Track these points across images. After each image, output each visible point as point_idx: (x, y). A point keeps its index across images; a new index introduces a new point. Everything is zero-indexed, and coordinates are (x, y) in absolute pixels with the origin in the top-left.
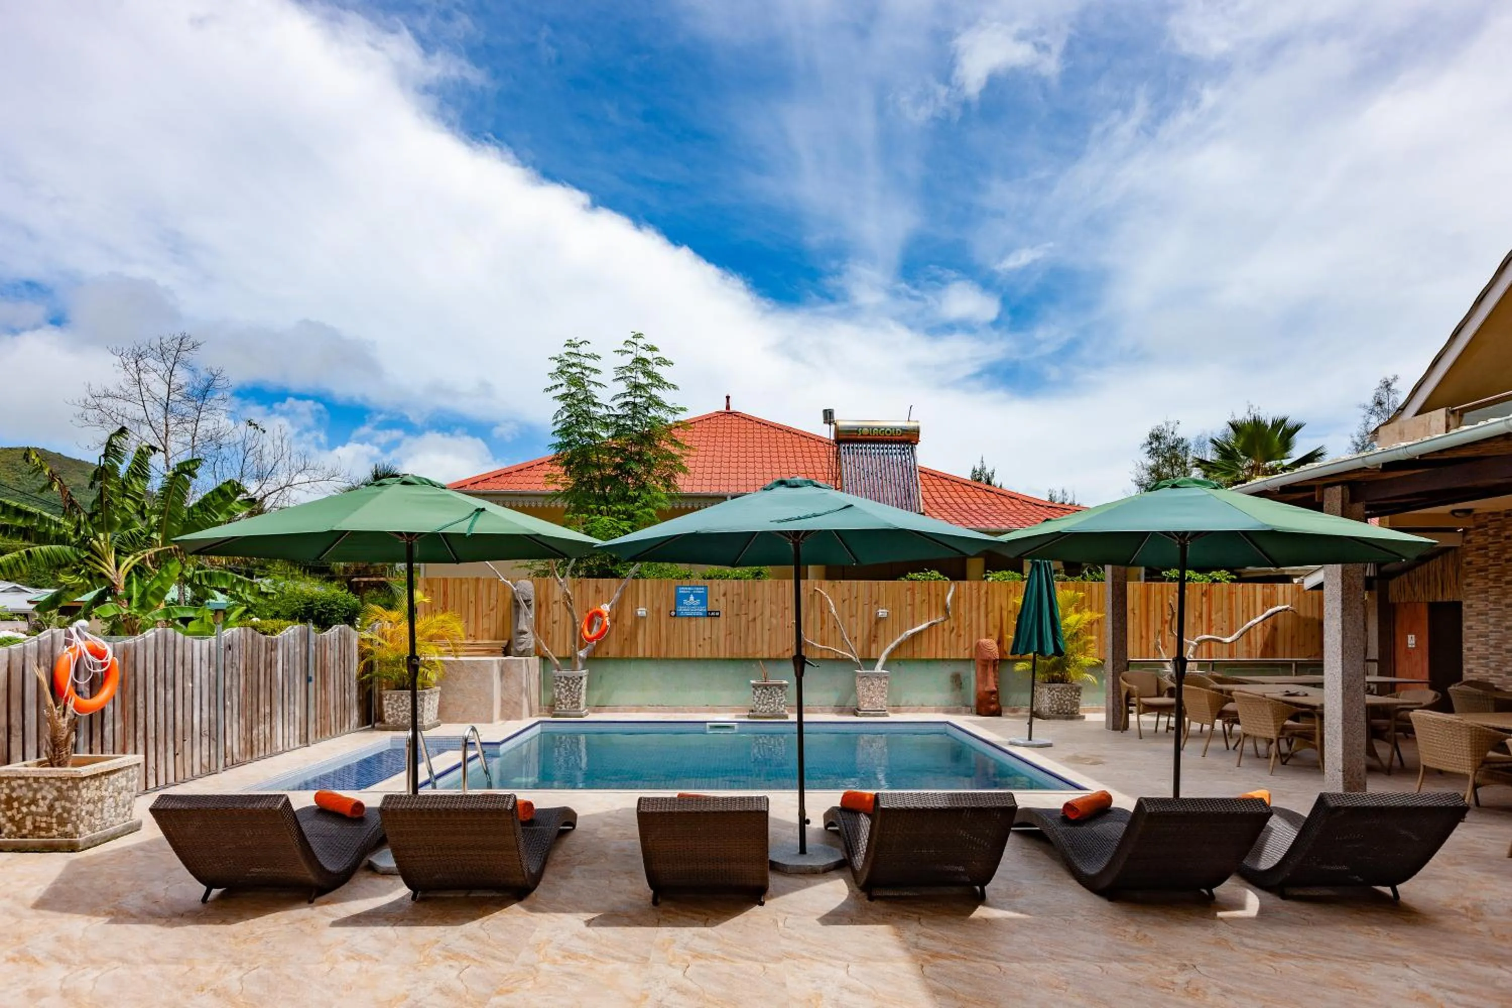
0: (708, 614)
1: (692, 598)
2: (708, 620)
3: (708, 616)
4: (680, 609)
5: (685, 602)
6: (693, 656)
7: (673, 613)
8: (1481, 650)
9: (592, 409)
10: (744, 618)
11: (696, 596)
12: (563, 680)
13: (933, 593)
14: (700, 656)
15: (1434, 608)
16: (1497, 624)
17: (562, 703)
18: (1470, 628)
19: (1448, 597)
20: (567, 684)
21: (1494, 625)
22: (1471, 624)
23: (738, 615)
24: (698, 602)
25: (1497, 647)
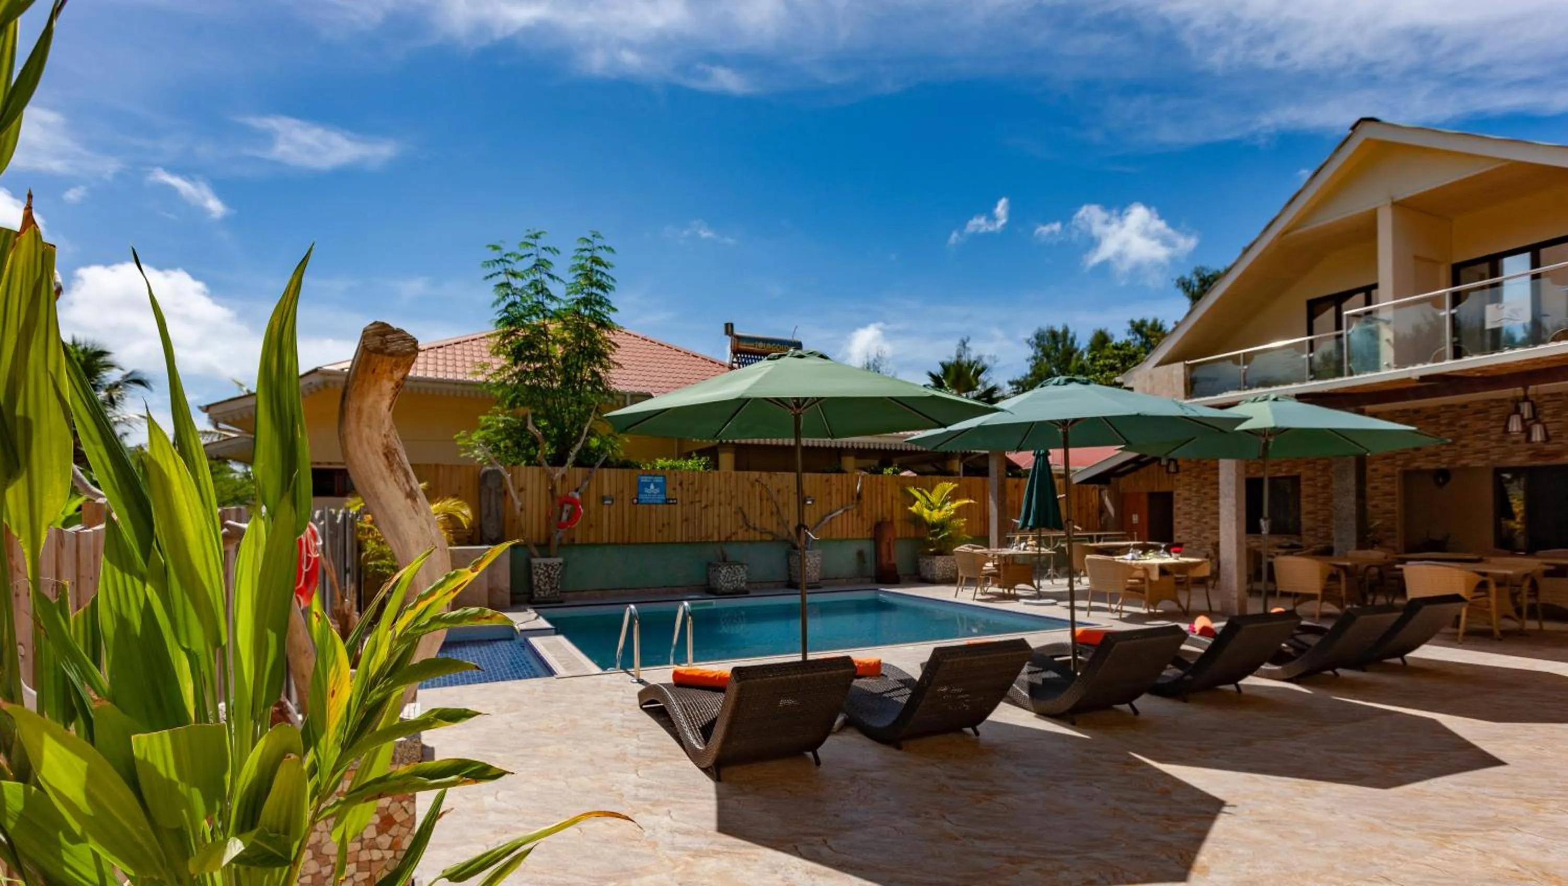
0: (666, 502)
1: (652, 487)
2: (666, 506)
3: (667, 503)
4: (641, 496)
5: (647, 490)
6: (654, 540)
7: (635, 501)
8: (1187, 523)
9: (547, 301)
10: (697, 505)
11: (656, 485)
12: (542, 566)
13: (845, 483)
14: (660, 540)
15: (1152, 496)
16: (1198, 506)
17: (541, 590)
18: (1179, 509)
19: (1164, 488)
20: (547, 571)
21: (1195, 506)
22: (1179, 506)
23: (692, 503)
24: (658, 491)
25: (1198, 521)
